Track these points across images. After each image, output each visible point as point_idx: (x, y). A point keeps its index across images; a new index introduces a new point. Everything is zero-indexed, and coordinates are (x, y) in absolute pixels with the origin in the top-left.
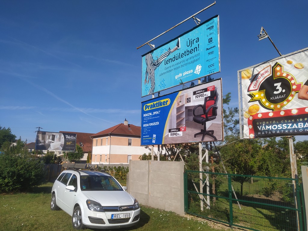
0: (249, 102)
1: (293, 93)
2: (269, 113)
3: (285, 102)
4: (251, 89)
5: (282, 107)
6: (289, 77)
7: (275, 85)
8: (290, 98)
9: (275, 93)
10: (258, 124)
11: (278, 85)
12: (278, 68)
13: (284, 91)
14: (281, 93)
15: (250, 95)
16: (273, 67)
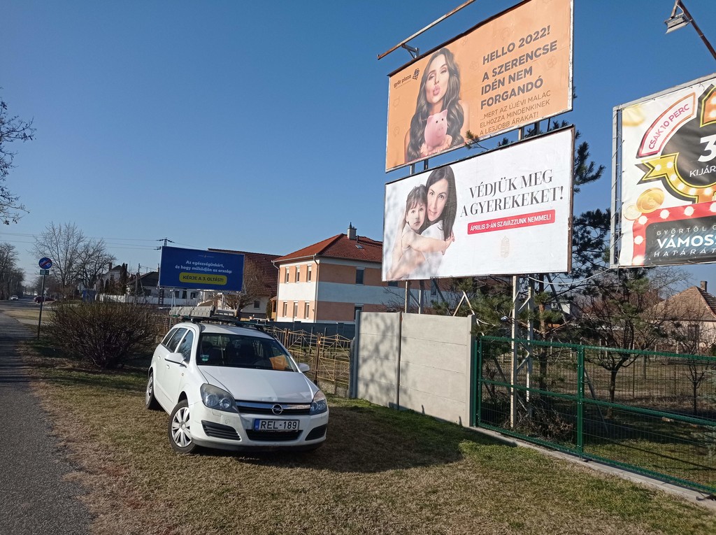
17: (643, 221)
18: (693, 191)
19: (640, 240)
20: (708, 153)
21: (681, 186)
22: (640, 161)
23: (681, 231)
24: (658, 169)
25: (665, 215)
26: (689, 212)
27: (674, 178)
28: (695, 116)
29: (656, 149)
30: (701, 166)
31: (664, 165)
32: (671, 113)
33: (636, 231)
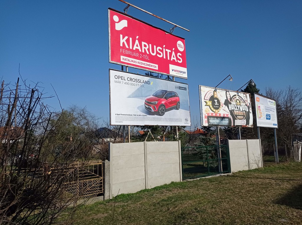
0: (205, 105)
1: (221, 106)
2: (213, 113)
3: (219, 110)
4: (206, 98)
5: (218, 112)
6: (219, 99)
7: (215, 100)
8: (220, 108)
9: (215, 104)
10: (210, 118)
11: (216, 101)
12: (215, 93)
13: (218, 104)
14: (217, 105)
15: (205, 102)
16: (214, 91)
17: (206, 115)
18: (214, 110)
19: (206, 119)
20: (216, 103)
21: (212, 109)
22: (205, 100)
23: (213, 118)
24: (208, 104)
25: (210, 114)
26: (214, 115)
27: (211, 106)
28: (213, 95)
29: (208, 99)
30: (216, 105)
31: (209, 103)
32: (209, 92)
33: (205, 117)
